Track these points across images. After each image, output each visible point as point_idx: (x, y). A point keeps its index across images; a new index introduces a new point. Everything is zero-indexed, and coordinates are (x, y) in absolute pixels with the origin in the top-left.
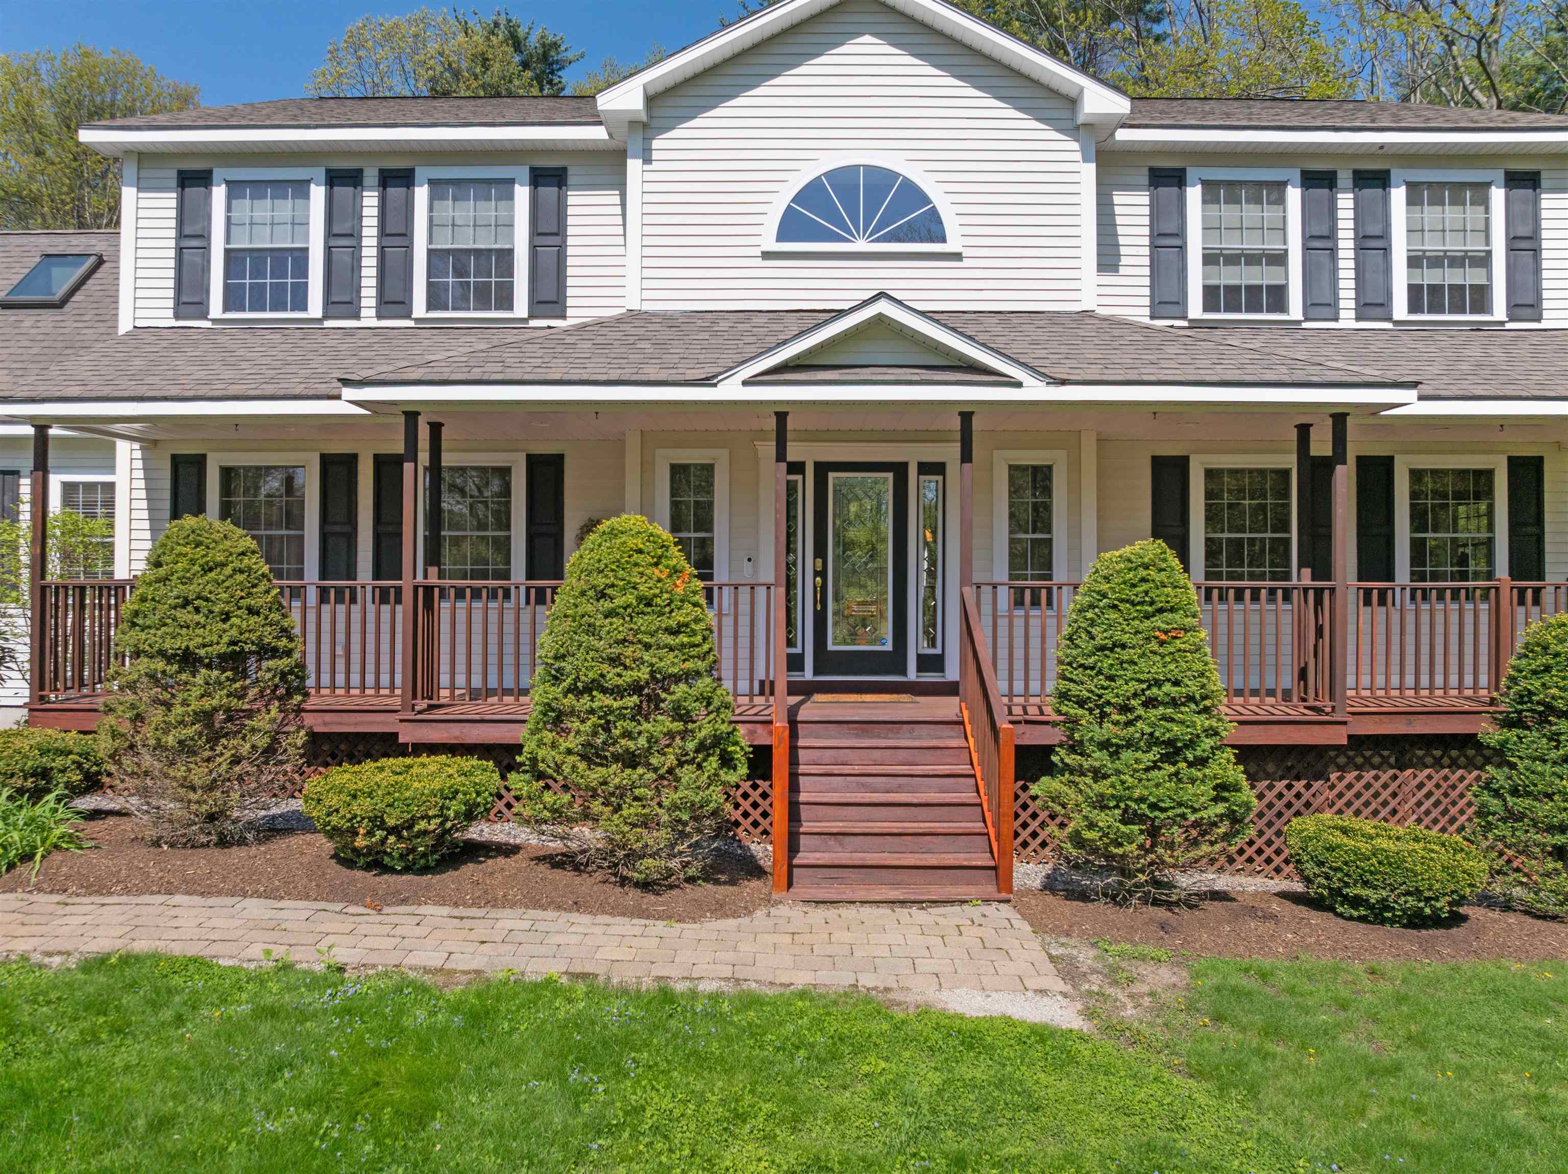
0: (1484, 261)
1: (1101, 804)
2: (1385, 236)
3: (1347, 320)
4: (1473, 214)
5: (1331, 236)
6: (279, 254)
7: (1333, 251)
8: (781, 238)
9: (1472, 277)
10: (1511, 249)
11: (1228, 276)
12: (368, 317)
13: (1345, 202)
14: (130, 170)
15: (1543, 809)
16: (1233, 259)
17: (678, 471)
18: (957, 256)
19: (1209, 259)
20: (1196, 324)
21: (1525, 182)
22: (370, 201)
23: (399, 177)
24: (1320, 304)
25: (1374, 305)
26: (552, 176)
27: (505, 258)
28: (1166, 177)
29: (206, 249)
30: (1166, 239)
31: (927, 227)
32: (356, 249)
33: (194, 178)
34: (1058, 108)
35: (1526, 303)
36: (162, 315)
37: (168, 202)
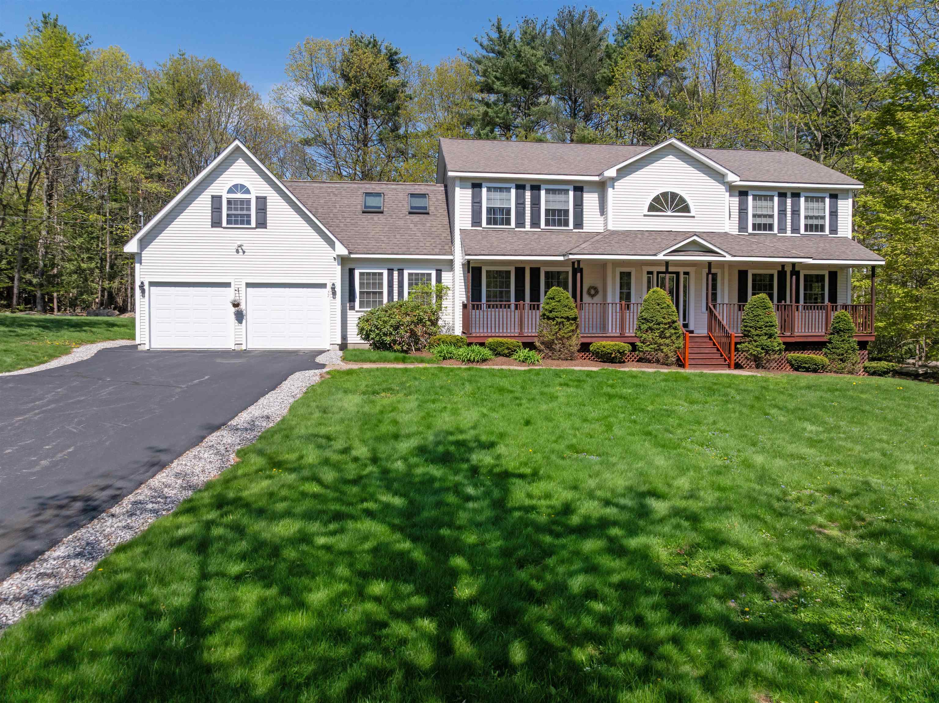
0: (823, 218)
2: (799, 211)
3: (789, 233)
4: (821, 205)
5: (785, 210)
6: (501, 209)
7: (786, 214)
8: (649, 211)
9: (820, 222)
10: (830, 215)
11: (759, 221)
12: (528, 227)
13: (789, 201)
14: (458, 182)
15: (838, 351)
16: (760, 216)
17: (621, 273)
18: (694, 217)
19: (754, 216)
20: (750, 234)
21: (834, 196)
22: (528, 194)
23: (536, 187)
24: (782, 229)
25: (796, 229)
26: (579, 189)
27: (566, 212)
28: (743, 193)
29: (481, 207)
30: (743, 211)
31: (686, 209)
32: (524, 208)
33: (476, 185)
34: (719, 177)
35: (834, 230)
36: (468, 226)
37: (468, 192)
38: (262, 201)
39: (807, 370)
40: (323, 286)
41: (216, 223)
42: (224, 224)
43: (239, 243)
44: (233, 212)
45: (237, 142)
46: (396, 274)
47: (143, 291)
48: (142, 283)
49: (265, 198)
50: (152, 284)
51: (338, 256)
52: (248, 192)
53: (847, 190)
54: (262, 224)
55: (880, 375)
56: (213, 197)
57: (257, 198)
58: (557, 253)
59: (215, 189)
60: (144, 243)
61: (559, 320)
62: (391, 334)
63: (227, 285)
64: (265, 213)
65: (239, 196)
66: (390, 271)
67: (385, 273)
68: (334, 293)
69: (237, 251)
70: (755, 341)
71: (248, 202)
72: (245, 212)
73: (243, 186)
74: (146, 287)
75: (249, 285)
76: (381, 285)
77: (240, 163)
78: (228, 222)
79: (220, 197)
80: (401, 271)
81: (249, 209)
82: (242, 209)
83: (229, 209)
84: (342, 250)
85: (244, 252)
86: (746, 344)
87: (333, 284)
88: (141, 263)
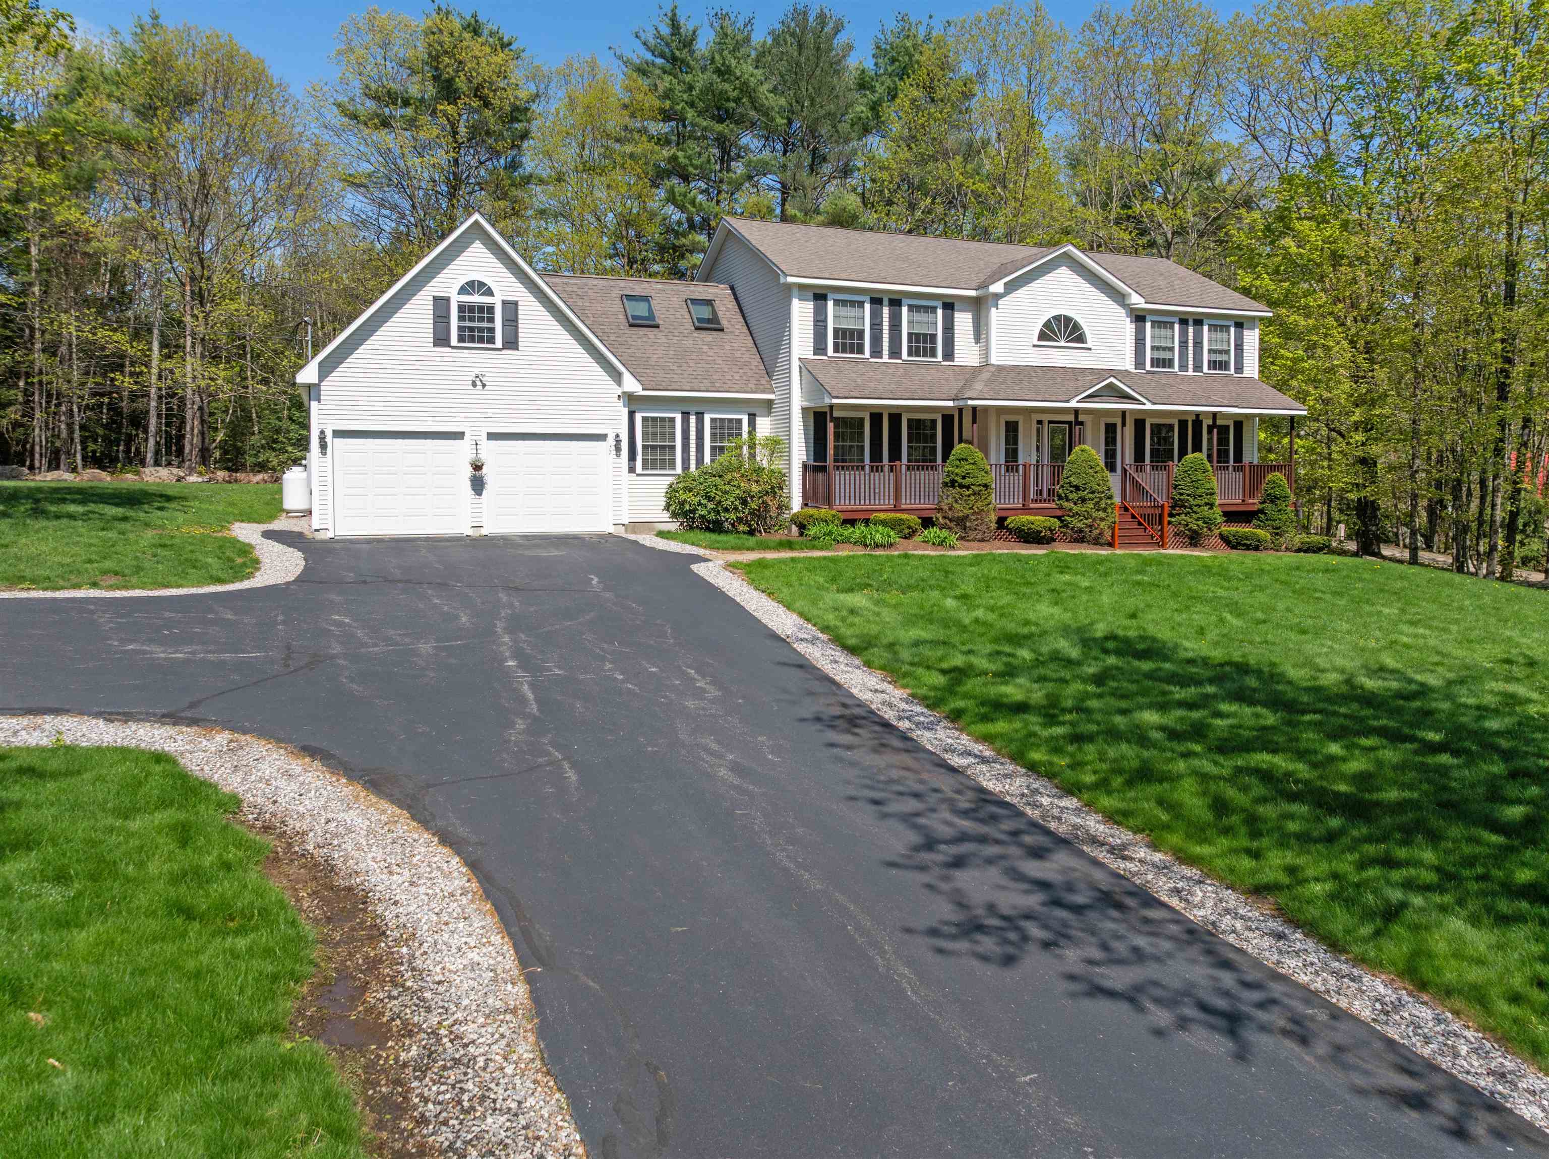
0: (1228, 352)
1: (1198, 520)
2: (1201, 343)
3: (1191, 372)
4: (1225, 335)
5: (1187, 342)
6: (852, 332)
7: (1187, 347)
8: (1039, 339)
9: (1224, 358)
10: (1236, 349)
11: (1157, 355)
12: (886, 358)
13: (1191, 330)
14: (795, 292)
16: (1159, 349)
17: (1008, 424)
18: (1090, 349)
19: (1153, 348)
20: (1148, 372)
21: (1239, 325)
22: (886, 311)
23: (895, 303)
24: (1183, 367)
25: (1198, 367)
26: (949, 306)
27: (934, 337)
28: (1139, 318)
29: (826, 327)
30: (1140, 341)
31: (1081, 339)
32: (881, 330)
33: (820, 297)
34: (1119, 297)
35: (1239, 369)
36: (809, 353)
37: (810, 306)
38: (511, 307)
39: (1248, 547)
40: (602, 437)
41: (441, 340)
42: (454, 341)
43: (477, 371)
44: (468, 324)
45: (477, 216)
46: (693, 419)
47: (323, 446)
48: (322, 432)
49: (516, 304)
50: (338, 434)
51: (624, 393)
52: (489, 292)
53: (1254, 318)
54: (511, 343)
55: (1314, 552)
56: (435, 299)
57: (504, 303)
58: (944, 396)
59: (437, 287)
60: (326, 369)
61: (977, 489)
62: (736, 509)
63: (460, 436)
64: (517, 327)
65: (476, 299)
66: (686, 415)
67: (678, 417)
68: (618, 449)
69: (474, 384)
70: (1196, 513)
71: (491, 309)
72: (485, 325)
73: (481, 284)
74: (329, 438)
75: (492, 436)
76: (673, 435)
77: (477, 248)
78: (461, 339)
79: (448, 300)
80: (700, 415)
81: (491, 320)
82: (481, 319)
83: (461, 318)
84: (631, 384)
85: (484, 386)
86: (1183, 516)
87: (617, 436)
88: (319, 401)
